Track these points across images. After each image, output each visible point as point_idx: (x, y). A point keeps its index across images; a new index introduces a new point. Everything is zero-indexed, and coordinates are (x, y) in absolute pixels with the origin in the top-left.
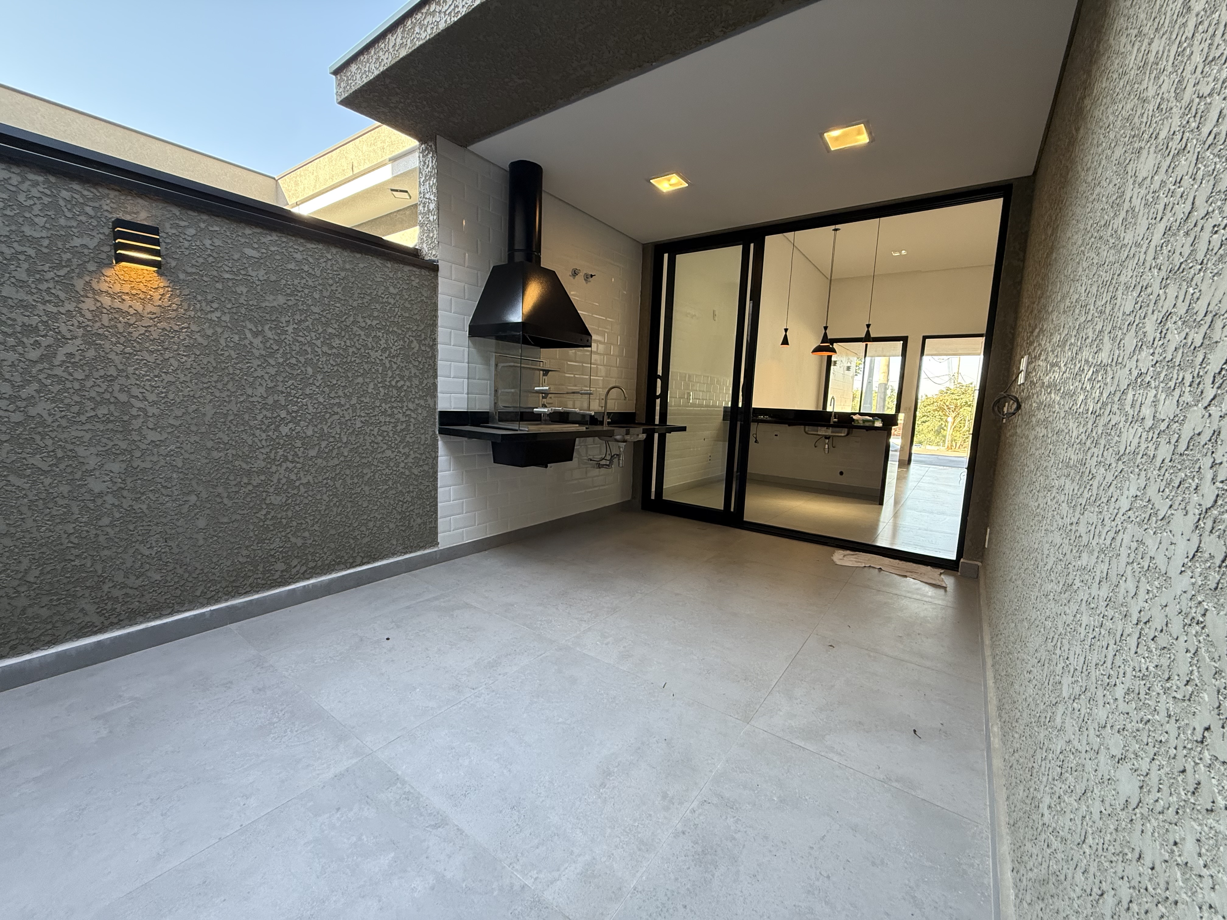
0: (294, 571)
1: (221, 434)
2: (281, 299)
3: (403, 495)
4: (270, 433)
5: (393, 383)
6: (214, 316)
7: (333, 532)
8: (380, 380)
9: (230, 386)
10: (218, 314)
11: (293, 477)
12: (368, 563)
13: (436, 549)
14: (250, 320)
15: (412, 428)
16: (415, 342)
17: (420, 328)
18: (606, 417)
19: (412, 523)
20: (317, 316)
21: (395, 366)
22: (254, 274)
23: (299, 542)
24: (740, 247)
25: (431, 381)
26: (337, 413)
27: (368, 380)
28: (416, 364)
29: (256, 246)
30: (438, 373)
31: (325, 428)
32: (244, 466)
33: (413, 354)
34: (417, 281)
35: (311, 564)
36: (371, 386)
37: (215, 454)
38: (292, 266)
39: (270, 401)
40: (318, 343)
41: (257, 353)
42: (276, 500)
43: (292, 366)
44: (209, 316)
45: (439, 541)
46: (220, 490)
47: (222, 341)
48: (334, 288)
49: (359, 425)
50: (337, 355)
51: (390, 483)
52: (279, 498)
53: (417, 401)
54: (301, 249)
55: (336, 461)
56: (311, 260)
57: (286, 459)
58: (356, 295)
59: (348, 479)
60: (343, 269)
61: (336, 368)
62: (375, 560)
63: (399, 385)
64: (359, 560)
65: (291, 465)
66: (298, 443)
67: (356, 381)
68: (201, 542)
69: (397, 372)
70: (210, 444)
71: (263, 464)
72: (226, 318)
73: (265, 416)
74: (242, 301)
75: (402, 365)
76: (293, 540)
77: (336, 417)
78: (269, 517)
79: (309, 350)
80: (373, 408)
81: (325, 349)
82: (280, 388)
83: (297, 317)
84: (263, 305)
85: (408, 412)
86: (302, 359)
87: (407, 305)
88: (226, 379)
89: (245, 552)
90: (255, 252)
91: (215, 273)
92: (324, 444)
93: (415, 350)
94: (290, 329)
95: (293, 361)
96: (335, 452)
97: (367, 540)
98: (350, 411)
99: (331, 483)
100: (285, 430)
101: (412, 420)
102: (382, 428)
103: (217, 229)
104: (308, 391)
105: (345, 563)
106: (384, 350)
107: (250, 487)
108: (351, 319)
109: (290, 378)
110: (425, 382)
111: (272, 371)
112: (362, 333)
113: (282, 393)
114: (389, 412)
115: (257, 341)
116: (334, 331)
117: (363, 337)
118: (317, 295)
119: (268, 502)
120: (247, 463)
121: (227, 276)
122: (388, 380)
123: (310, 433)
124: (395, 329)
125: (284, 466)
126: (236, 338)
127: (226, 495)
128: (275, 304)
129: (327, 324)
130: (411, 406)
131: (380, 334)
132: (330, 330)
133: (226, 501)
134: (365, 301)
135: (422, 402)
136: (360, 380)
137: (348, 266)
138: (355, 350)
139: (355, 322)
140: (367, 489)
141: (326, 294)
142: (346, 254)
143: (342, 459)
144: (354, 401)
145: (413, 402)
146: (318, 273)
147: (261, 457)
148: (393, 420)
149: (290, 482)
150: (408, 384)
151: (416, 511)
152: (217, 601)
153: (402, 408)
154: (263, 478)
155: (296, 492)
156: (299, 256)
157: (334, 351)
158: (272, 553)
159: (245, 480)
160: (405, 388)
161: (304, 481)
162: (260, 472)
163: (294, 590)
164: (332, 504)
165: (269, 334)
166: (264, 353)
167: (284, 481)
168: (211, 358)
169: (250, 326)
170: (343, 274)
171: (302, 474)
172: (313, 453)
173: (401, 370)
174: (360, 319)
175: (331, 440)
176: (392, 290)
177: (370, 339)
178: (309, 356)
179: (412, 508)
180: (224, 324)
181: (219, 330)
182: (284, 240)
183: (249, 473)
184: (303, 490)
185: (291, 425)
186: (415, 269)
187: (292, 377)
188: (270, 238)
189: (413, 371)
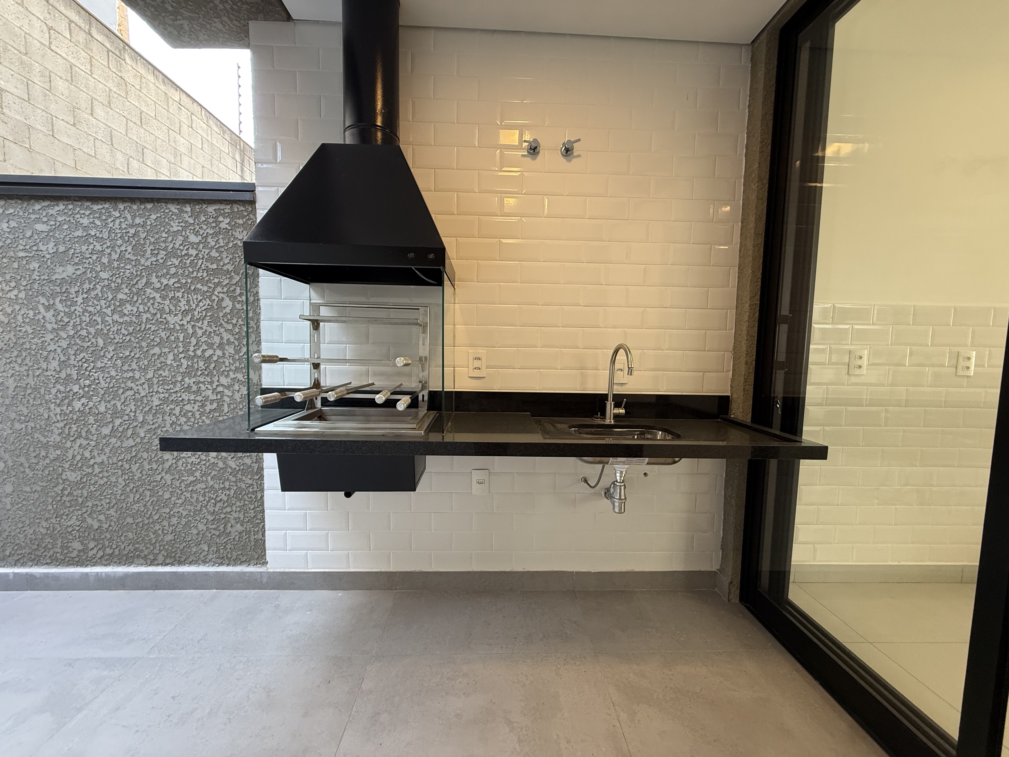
0: (91, 554)
1: (21, 407)
2: (70, 270)
4: (65, 408)
5: (199, 353)
6: (12, 295)
7: (130, 520)
8: (181, 350)
9: (27, 361)
10: (15, 292)
11: (87, 454)
12: (172, 564)
13: (262, 569)
14: (43, 294)
15: (226, 408)
16: (227, 299)
17: (234, 282)
18: (610, 404)
19: (229, 529)
20: (106, 283)
21: (200, 332)
22: (43, 248)
23: (96, 525)
26: (131, 389)
27: (167, 350)
28: (230, 327)
29: (45, 219)
30: (263, 337)
31: (119, 404)
32: (42, 439)
33: (225, 315)
34: (228, 220)
35: (109, 551)
37: (17, 426)
38: (79, 233)
39: (63, 375)
40: (108, 311)
41: (49, 327)
42: (73, 476)
43: (83, 339)
44: (8, 296)
45: (268, 558)
46: (22, 459)
47: (20, 318)
48: (123, 248)
49: (156, 402)
50: (130, 323)
51: (198, 474)
53: (232, 375)
54: (88, 212)
55: (131, 442)
56: (98, 222)
57: (80, 436)
58: (149, 252)
59: (145, 463)
60: (132, 226)
61: (128, 338)
62: (181, 563)
63: (207, 354)
64: (161, 558)
65: (85, 443)
66: (91, 420)
67: (152, 352)
68: (9, 507)
69: (203, 339)
70: (13, 416)
71: (58, 439)
72: (22, 295)
73: (58, 391)
74: (35, 276)
75: (209, 329)
76: (89, 521)
78: (66, 492)
79: (99, 320)
80: (174, 383)
81: (116, 317)
82: (72, 362)
83: (86, 286)
84: (54, 278)
85: (220, 389)
86: (92, 330)
87: (214, 254)
88: (24, 354)
89: (44, 524)
90: (45, 225)
91: (12, 254)
92: (118, 422)
93: (228, 310)
94: (80, 300)
95: (84, 333)
96: (130, 432)
97: (170, 537)
98: (146, 386)
99: (127, 467)
100: (77, 405)
101: (226, 399)
102: (185, 407)
103: (11, 211)
104: (99, 365)
105: (145, 558)
106: (185, 313)
107: (48, 461)
108: (144, 280)
109: (82, 351)
111: (64, 344)
112: (157, 296)
113: (75, 366)
114: (194, 388)
115: (49, 315)
116: (125, 297)
117: (159, 300)
118: (105, 260)
119: (64, 477)
120: (45, 437)
121: (21, 254)
122: (192, 349)
123: (102, 409)
124: (199, 286)
125: (78, 442)
126: (31, 313)
127: (27, 465)
128: (64, 275)
129: (118, 289)
130: (224, 380)
131: (180, 294)
132: (120, 296)
133: (27, 470)
134: (159, 257)
135: (239, 376)
136: (157, 350)
137: (138, 221)
138: (149, 316)
139: (148, 284)
140: (168, 477)
141: (115, 256)
142: (135, 207)
143: (138, 440)
144: (150, 375)
145: (227, 376)
146: (105, 235)
147: (57, 431)
148: (199, 398)
149: (83, 458)
150: (219, 353)
151: (236, 515)
152: (23, 565)
153: (211, 383)
154: (59, 452)
155: (90, 470)
156: (85, 221)
157: (126, 318)
158: (70, 529)
159: (43, 453)
160: (215, 358)
161: (99, 460)
162: (56, 447)
163: (87, 574)
164: (128, 490)
165: (60, 307)
166: (56, 326)
167: (78, 458)
168: (11, 335)
169: (43, 300)
170: (132, 231)
171: (95, 453)
172: (106, 431)
173: (209, 336)
174: (154, 280)
175: (126, 418)
176: (193, 239)
177: (167, 302)
178: (99, 327)
179: (228, 509)
180: (20, 301)
181: (17, 307)
182: (71, 207)
183: (46, 446)
184: (97, 470)
185: (83, 400)
186: (222, 207)
187: (82, 349)
188: (57, 208)
189: (226, 336)
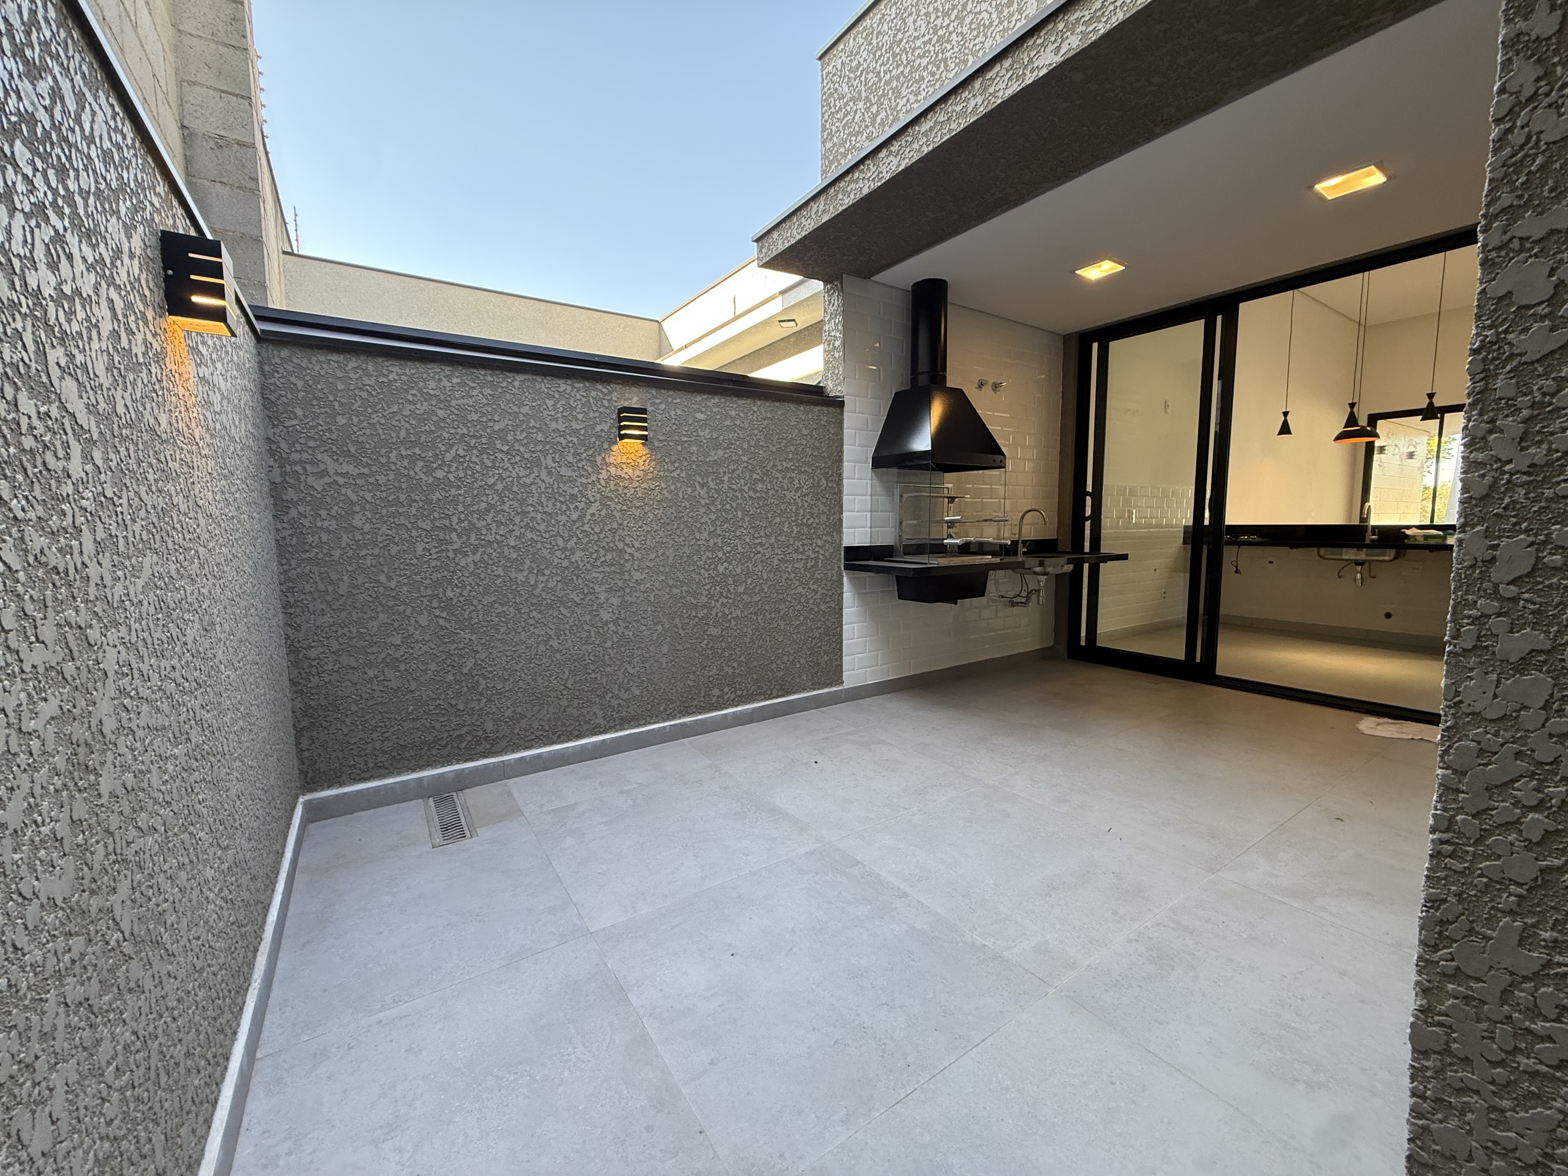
0: (726, 697)
1: (678, 574)
2: (720, 453)
3: (812, 631)
4: (711, 572)
5: (805, 521)
6: (675, 474)
7: (755, 663)
8: (793, 519)
9: (684, 532)
10: (678, 472)
11: (727, 612)
12: (783, 696)
13: (840, 688)
14: (699, 474)
15: (820, 564)
16: (823, 479)
17: (828, 465)
18: (1020, 546)
19: (820, 660)
20: (746, 464)
21: (806, 504)
22: (701, 434)
23: (730, 672)
24: (1201, 323)
25: (837, 516)
26: (760, 552)
27: (784, 520)
28: (824, 500)
29: (704, 410)
30: (844, 509)
31: (750, 566)
32: (693, 601)
33: (821, 491)
34: (825, 419)
35: (739, 693)
36: (787, 524)
37: (675, 591)
38: (728, 423)
39: (711, 543)
40: (746, 488)
41: (703, 502)
42: (714, 631)
43: (727, 511)
44: (672, 474)
45: (844, 679)
46: (677, 621)
47: (680, 494)
48: (758, 437)
49: (776, 562)
50: (759, 498)
51: (801, 619)
52: (716, 630)
53: (824, 538)
54: (735, 406)
55: (758, 598)
56: (742, 415)
57: (722, 595)
58: (775, 441)
59: (767, 614)
60: (764, 419)
61: (759, 511)
62: (788, 693)
63: (810, 522)
64: (775, 691)
65: (725, 601)
66: (730, 581)
67: (774, 522)
68: (664, 666)
69: (808, 510)
70: (671, 582)
71: (706, 600)
72: (683, 475)
73: (708, 557)
74: (694, 459)
75: (812, 503)
76: (726, 669)
77: (759, 556)
78: (709, 646)
79: (739, 496)
80: (788, 547)
81: (751, 494)
82: (718, 532)
83: (731, 467)
84: (708, 460)
85: (817, 549)
86: (734, 505)
87: (817, 444)
88: (682, 526)
89: (692, 677)
90: (704, 416)
91: (677, 438)
92: (749, 581)
93: (823, 487)
94: (726, 479)
95: (728, 507)
96: (758, 588)
97: (782, 673)
98: (770, 550)
99: (754, 618)
100: (721, 569)
101: (821, 556)
102: (796, 565)
103: (678, 400)
104: (738, 534)
105: (764, 694)
106: (797, 489)
107: (697, 620)
108: (771, 464)
109: (726, 523)
110: (832, 518)
111: (713, 517)
112: (779, 476)
113: (720, 535)
114: (801, 550)
115: (703, 492)
116: (758, 477)
117: (780, 479)
118: (745, 446)
119: (708, 633)
120: (695, 598)
121: (685, 439)
122: (800, 518)
123: (739, 571)
124: (806, 469)
125: (720, 601)
126: (690, 490)
127: (680, 626)
128: (716, 458)
129: (752, 471)
130: (820, 543)
131: (794, 475)
132: (755, 476)
133: (680, 631)
134: (782, 444)
135: (829, 538)
136: (777, 520)
137: (769, 416)
138: (773, 492)
139: (774, 466)
140: (782, 624)
141: (752, 443)
142: (767, 404)
143: (763, 595)
144: (773, 540)
145: (821, 539)
146: (747, 426)
147: (705, 593)
148: (804, 557)
149: (725, 615)
150: (817, 521)
151: (824, 648)
152: (674, 718)
153: (811, 545)
154: (705, 611)
155: (728, 625)
156: (733, 413)
157: (758, 494)
158: (711, 679)
159: (694, 614)
160: (814, 525)
161: (734, 615)
162: (704, 607)
163: (726, 714)
164: (755, 637)
165: (712, 485)
166: (707, 502)
167: (720, 615)
168: (673, 510)
169: (699, 479)
170: (765, 423)
171: (733, 608)
172: (741, 589)
173: (812, 508)
174: (778, 463)
175: (755, 577)
176: (805, 432)
177: (786, 481)
178: (739, 501)
179: (820, 644)
180: (682, 480)
181: (679, 485)
182: (723, 400)
183: (696, 607)
184: (733, 623)
185: (725, 564)
186: (823, 408)
187: (727, 520)
188: (713, 401)
189: (822, 507)
